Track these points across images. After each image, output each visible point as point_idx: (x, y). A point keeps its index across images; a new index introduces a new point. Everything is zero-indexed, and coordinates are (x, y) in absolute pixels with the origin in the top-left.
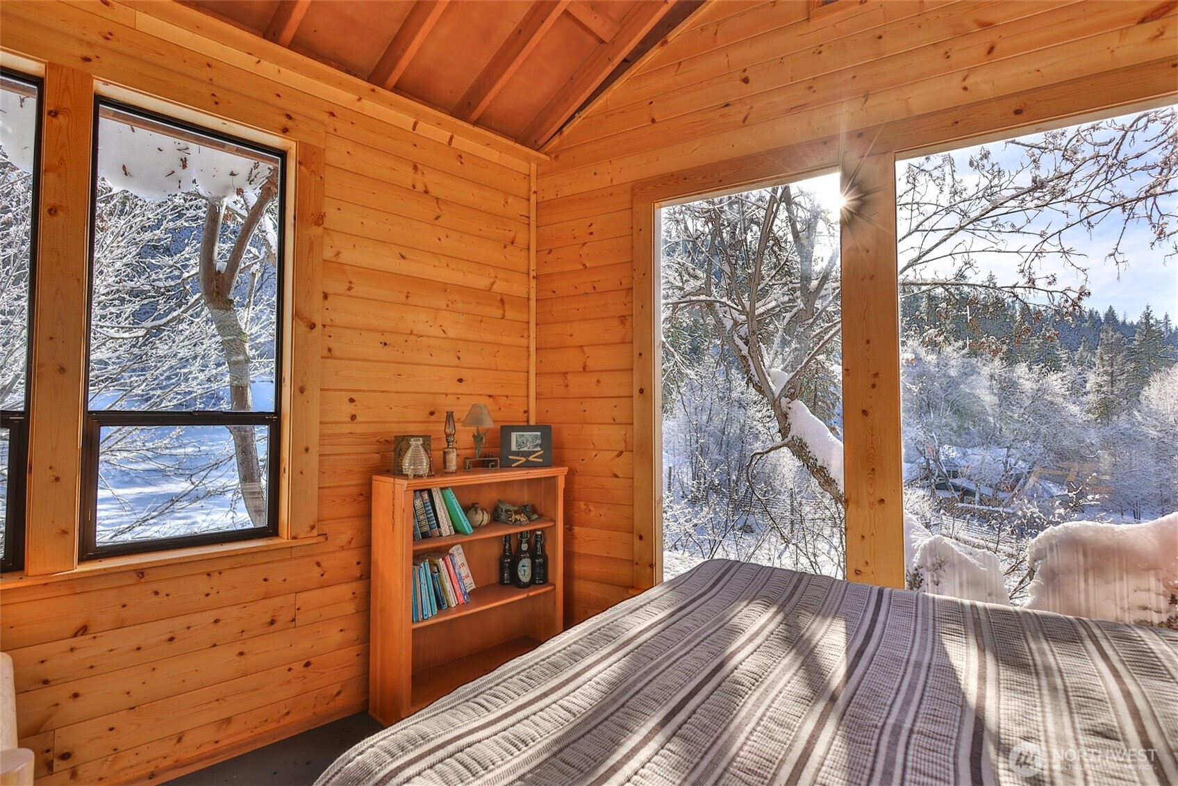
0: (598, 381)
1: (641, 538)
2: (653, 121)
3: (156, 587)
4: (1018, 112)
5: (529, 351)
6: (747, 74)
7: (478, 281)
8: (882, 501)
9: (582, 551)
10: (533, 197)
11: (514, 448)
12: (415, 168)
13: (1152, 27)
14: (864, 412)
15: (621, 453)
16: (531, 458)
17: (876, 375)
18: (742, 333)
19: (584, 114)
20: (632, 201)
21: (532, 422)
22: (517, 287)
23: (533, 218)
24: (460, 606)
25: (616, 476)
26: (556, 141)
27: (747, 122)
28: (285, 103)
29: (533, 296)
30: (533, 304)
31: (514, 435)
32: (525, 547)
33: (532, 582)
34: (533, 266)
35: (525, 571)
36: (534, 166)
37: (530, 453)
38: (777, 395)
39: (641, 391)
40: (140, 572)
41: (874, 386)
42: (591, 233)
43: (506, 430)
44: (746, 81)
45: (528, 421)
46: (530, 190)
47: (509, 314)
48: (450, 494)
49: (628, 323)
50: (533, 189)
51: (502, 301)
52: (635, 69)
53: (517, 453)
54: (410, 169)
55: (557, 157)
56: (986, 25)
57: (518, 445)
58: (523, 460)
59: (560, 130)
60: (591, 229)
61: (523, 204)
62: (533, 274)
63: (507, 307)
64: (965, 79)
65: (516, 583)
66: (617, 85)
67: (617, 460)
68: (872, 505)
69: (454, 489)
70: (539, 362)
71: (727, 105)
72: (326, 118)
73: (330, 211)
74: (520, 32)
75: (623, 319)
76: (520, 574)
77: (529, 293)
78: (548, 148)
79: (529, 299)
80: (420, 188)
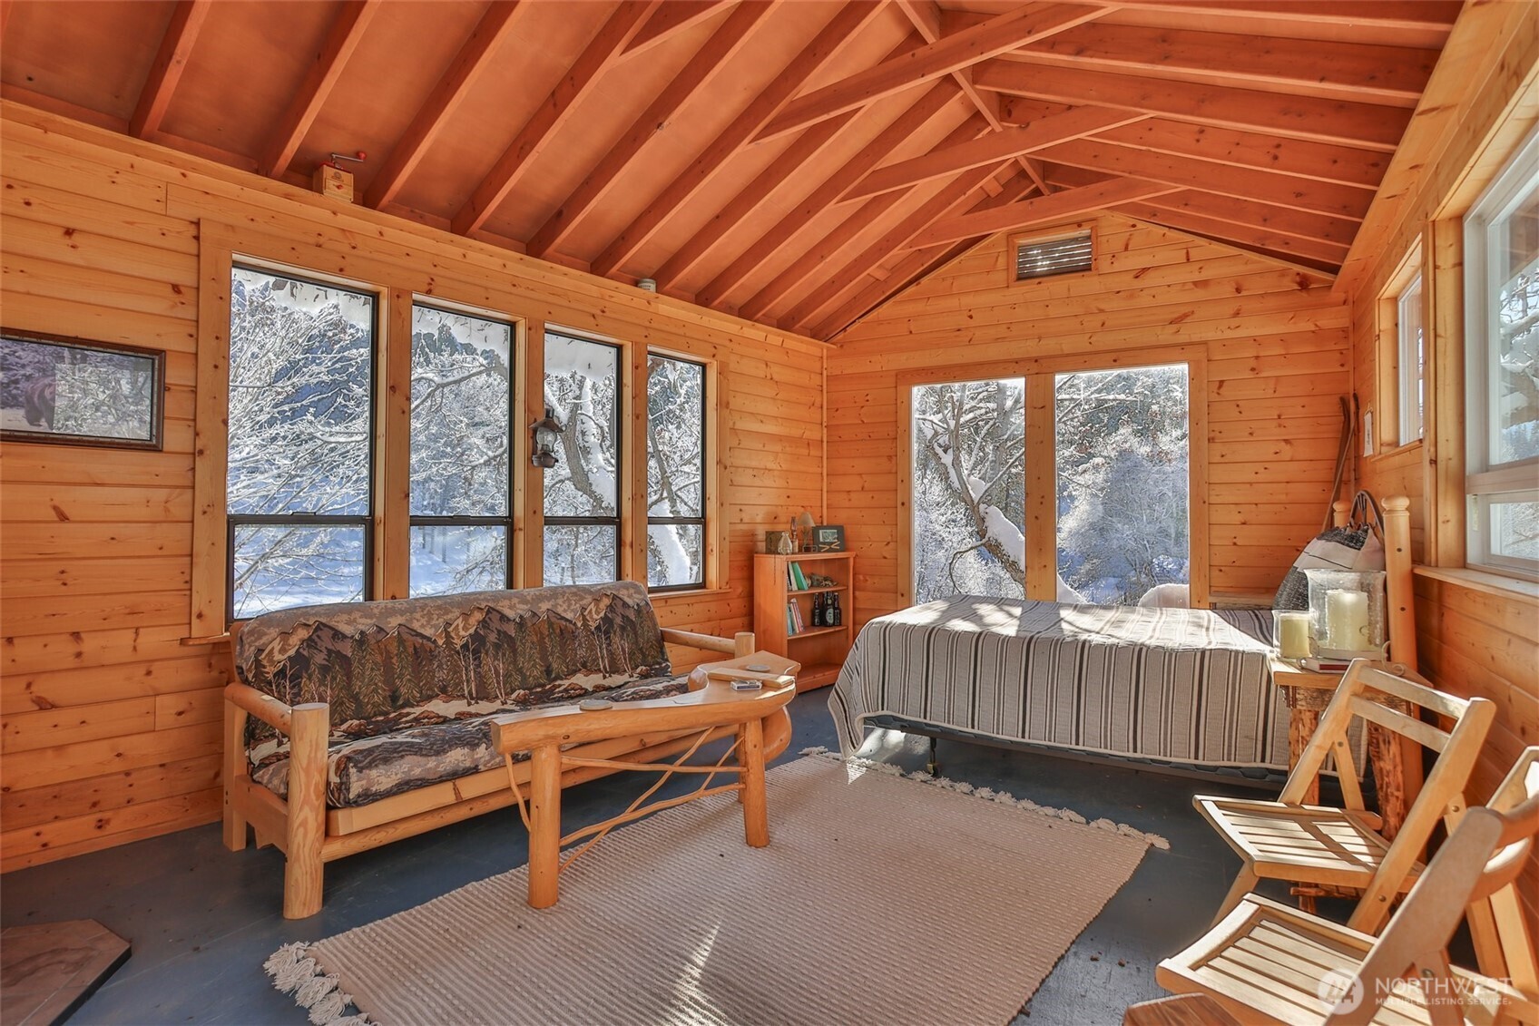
0: (873, 497)
1: (902, 595)
2: (911, 332)
3: (671, 608)
4: (1115, 361)
5: (822, 476)
6: (971, 313)
7: (796, 432)
8: (1045, 566)
9: (861, 607)
10: (825, 372)
11: (821, 540)
12: (767, 365)
13: (1174, 327)
14: (1036, 517)
15: (889, 543)
16: (832, 546)
17: (1043, 497)
18: (941, 441)
19: (862, 320)
20: (896, 383)
21: (825, 524)
22: (814, 433)
23: (825, 387)
24: (800, 633)
25: (885, 558)
26: (841, 336)
27: (971, 343)
28: (713, 339)
29: (825, 440)
30: (825, 444)
31: (821, 531)
32: (830, 602)
33: (833, 625)
34: (825, 419)
35: (830, 618)
36: (825, 351)
37: (832, 543)
38: (976, 502)
39: (903, 504)
40: (666, 600)
41: (1042, 503)
42: (868, 401)
43: (816, 530)
44: (971, 317)
45: (822, 523)
46: (822, 367)
47: (812, 453)
48: (797, 565)
49: (894, 462)
50: (825, 366)
51: (808, 444)
52: (898, 297)
53: (824, 543)
54: (764, 366)
55: (842, 346)
56: (1102, 311)
57: (823, 538)
58: (828, 547)
59: (845, 328)
60: (868, 398)
61: (819, 377)
62: (825, 424)
63: (811, 448)
64: (1090, 338)
65: (823, 623)
66: (885, 305)
67: (887, 548)
68: (1040, 569)
69: (799, 562)
70: (829, 483)
71: (959, 330)
72: (728, 343)
73: (732, 401)
74: (833, 282)
75: (890, 458)
76: (828, 619)
77: (822, 437)
78: (834, 340)
79: (822, 441)
80: (769, 377)
